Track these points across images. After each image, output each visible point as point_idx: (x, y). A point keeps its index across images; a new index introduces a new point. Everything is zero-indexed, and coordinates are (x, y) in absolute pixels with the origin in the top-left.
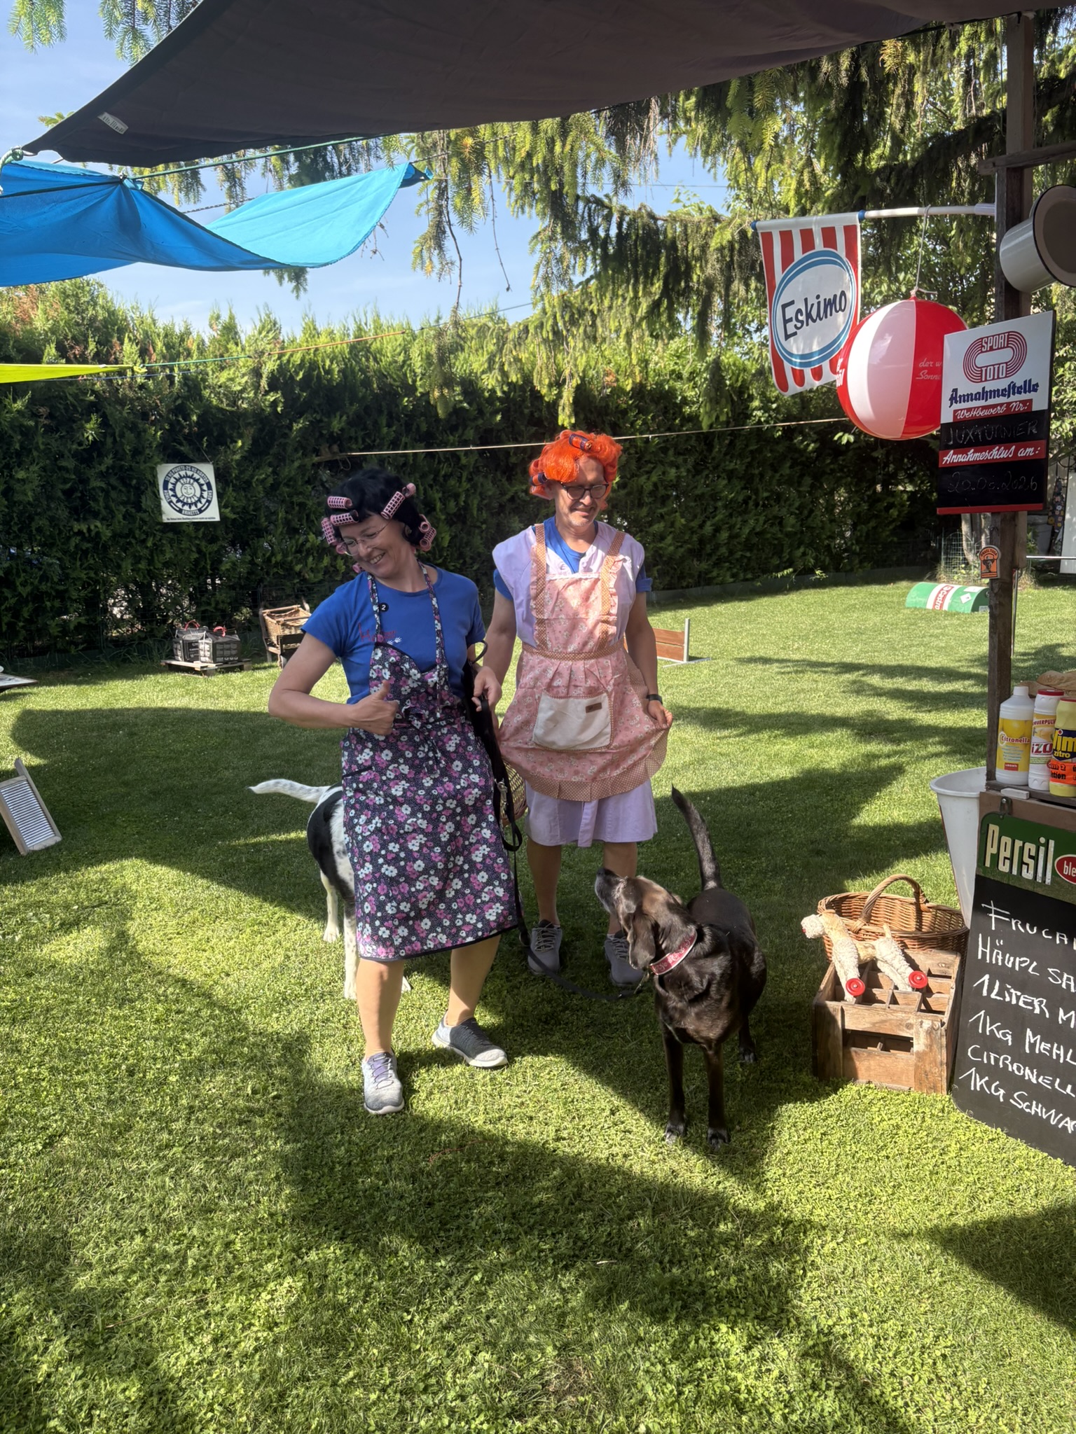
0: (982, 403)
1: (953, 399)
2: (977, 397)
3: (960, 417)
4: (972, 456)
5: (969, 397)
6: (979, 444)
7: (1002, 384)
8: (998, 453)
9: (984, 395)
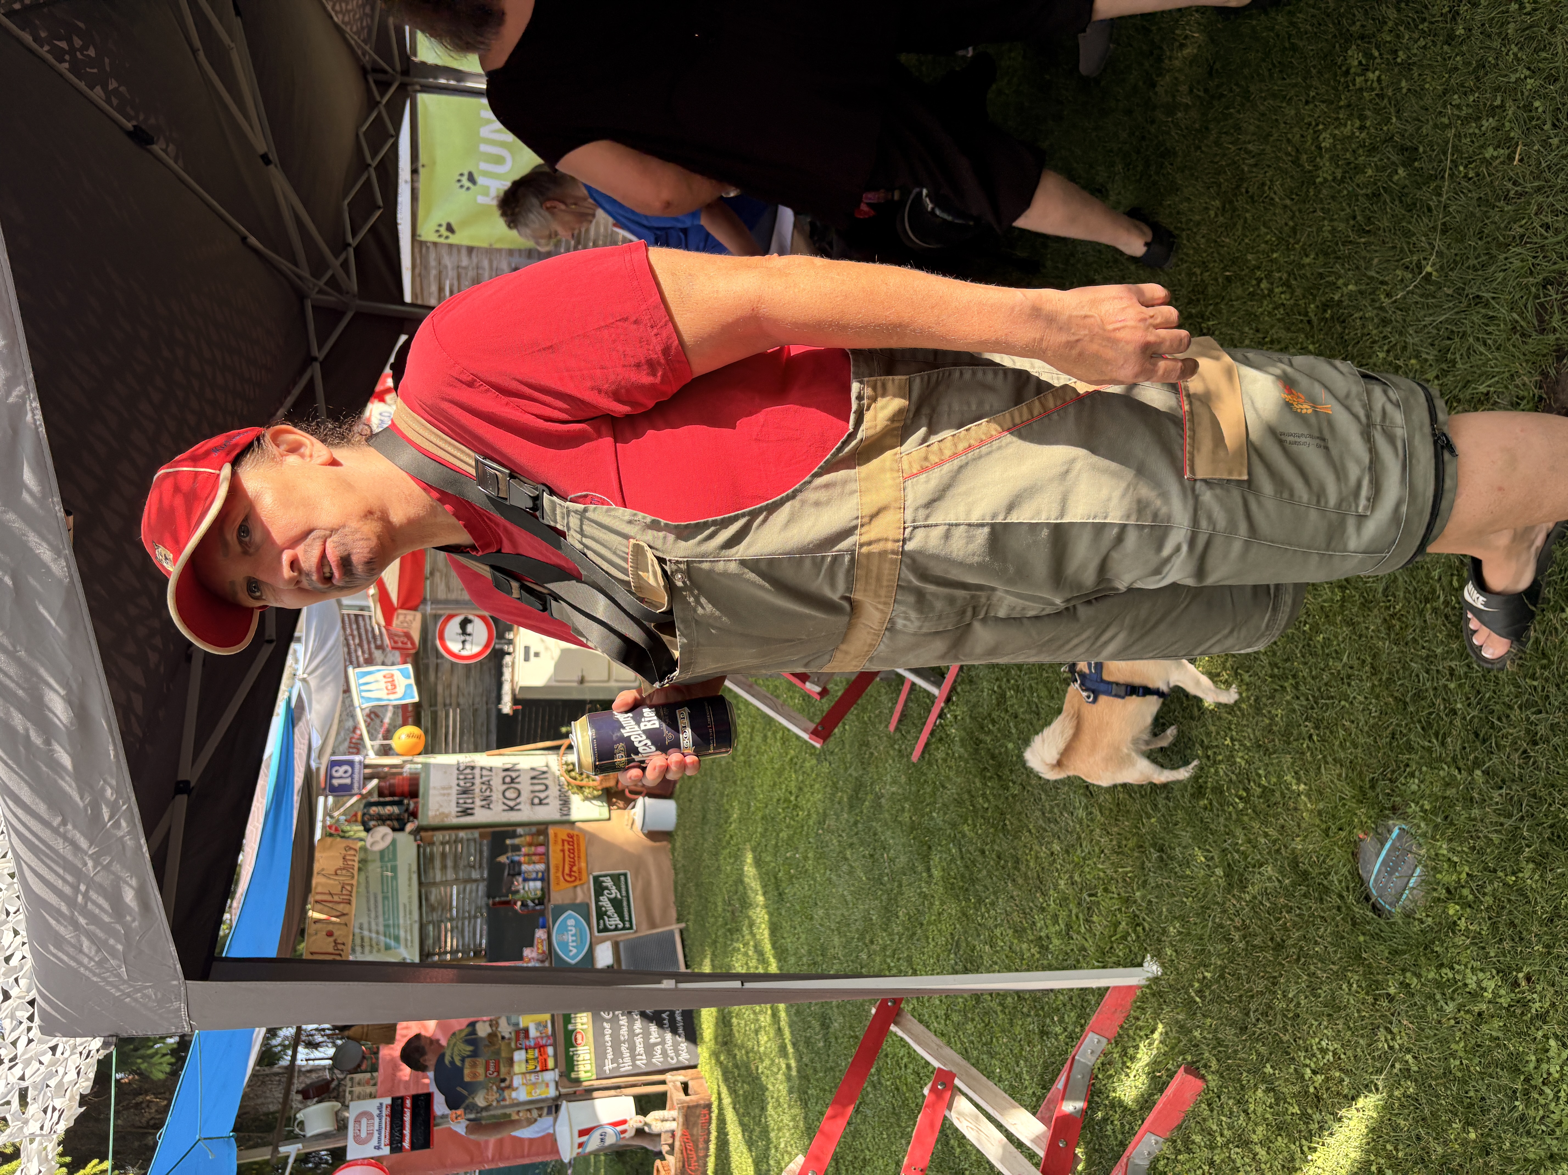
0: (383, 1131)
1: (378, 1148)
2: (380, 1134)
3: (388, 1142)
4: (407, 1132)
5: (379, 1139)
6: (402, 1127)
7: (377, 1120)
8: (407, 1118)
9: (379, 1130)
